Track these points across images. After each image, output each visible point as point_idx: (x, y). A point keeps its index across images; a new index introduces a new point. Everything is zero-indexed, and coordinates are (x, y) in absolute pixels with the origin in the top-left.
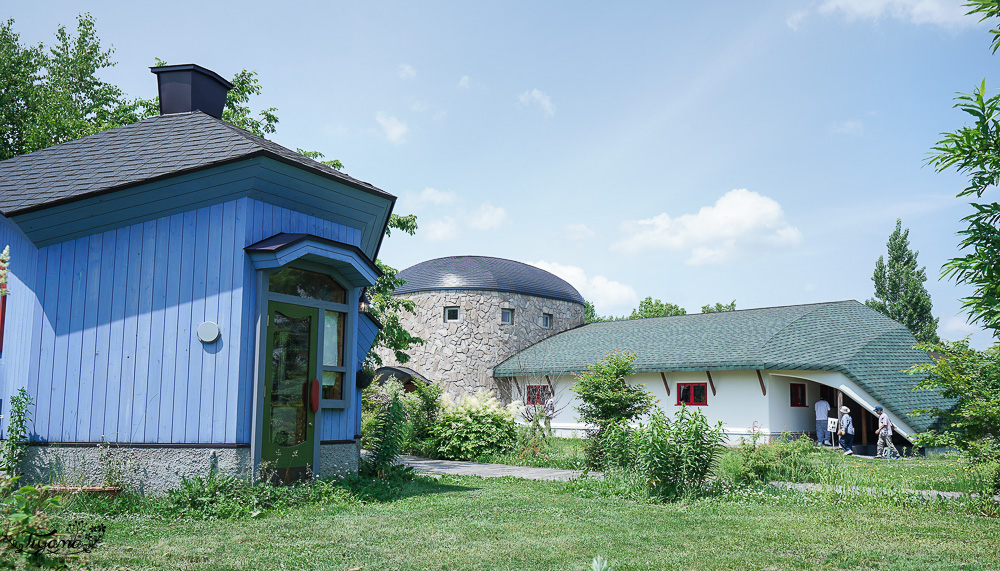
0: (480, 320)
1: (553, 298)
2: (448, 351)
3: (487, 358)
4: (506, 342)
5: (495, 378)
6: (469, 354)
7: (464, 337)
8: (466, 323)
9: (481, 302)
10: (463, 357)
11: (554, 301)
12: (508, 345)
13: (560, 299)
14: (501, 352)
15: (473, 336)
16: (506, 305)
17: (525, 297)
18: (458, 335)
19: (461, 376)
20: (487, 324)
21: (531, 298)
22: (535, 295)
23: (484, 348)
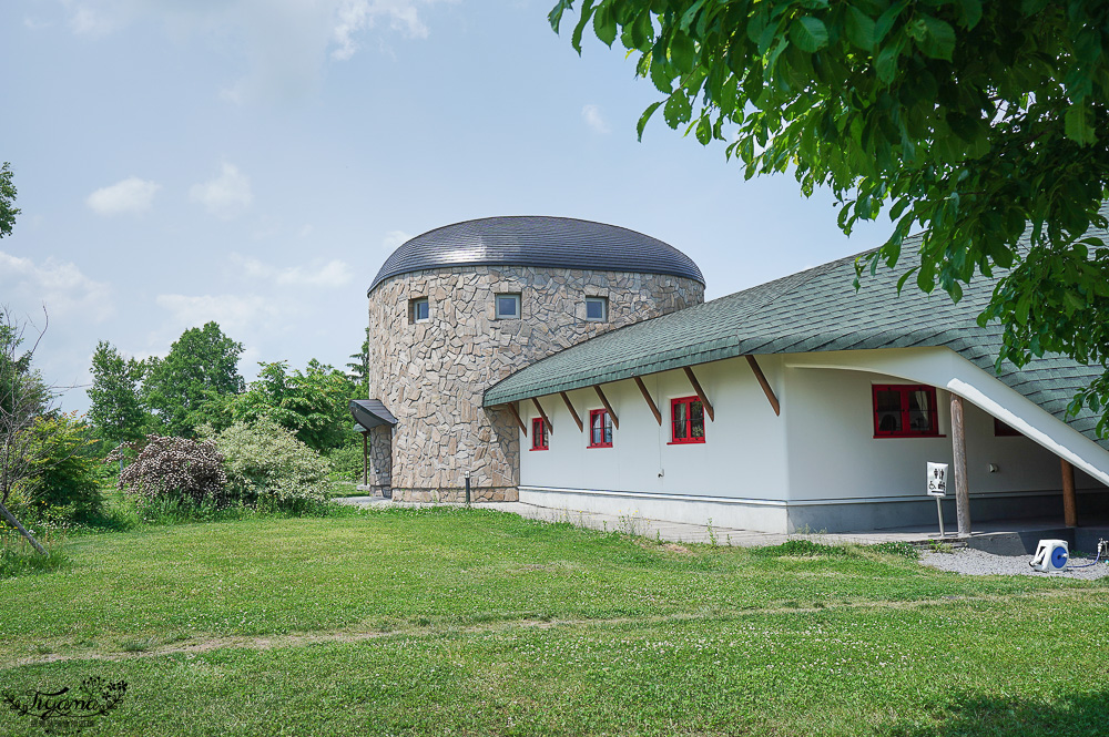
0: (459, 314)
1: (606, 270)
2: (414, 370)
3: (471, 376)
4: (507, 349)
5: (487, 409)
6: (444, 372)
7: (434, 346)
8: (437, 323)
9: (459, 285)
10: (434, 377)
11: (610, 275)
12: (510, 354)
13: (623, 271)
14: (497, 365)
15: (448, 342)
16: (504, 287)
17: (544, 271)
18: (427, 341)
19: (433, 408)
20: (471, 322)
21: (558, 272)
22: (565, 267)
23: (466, 360)
